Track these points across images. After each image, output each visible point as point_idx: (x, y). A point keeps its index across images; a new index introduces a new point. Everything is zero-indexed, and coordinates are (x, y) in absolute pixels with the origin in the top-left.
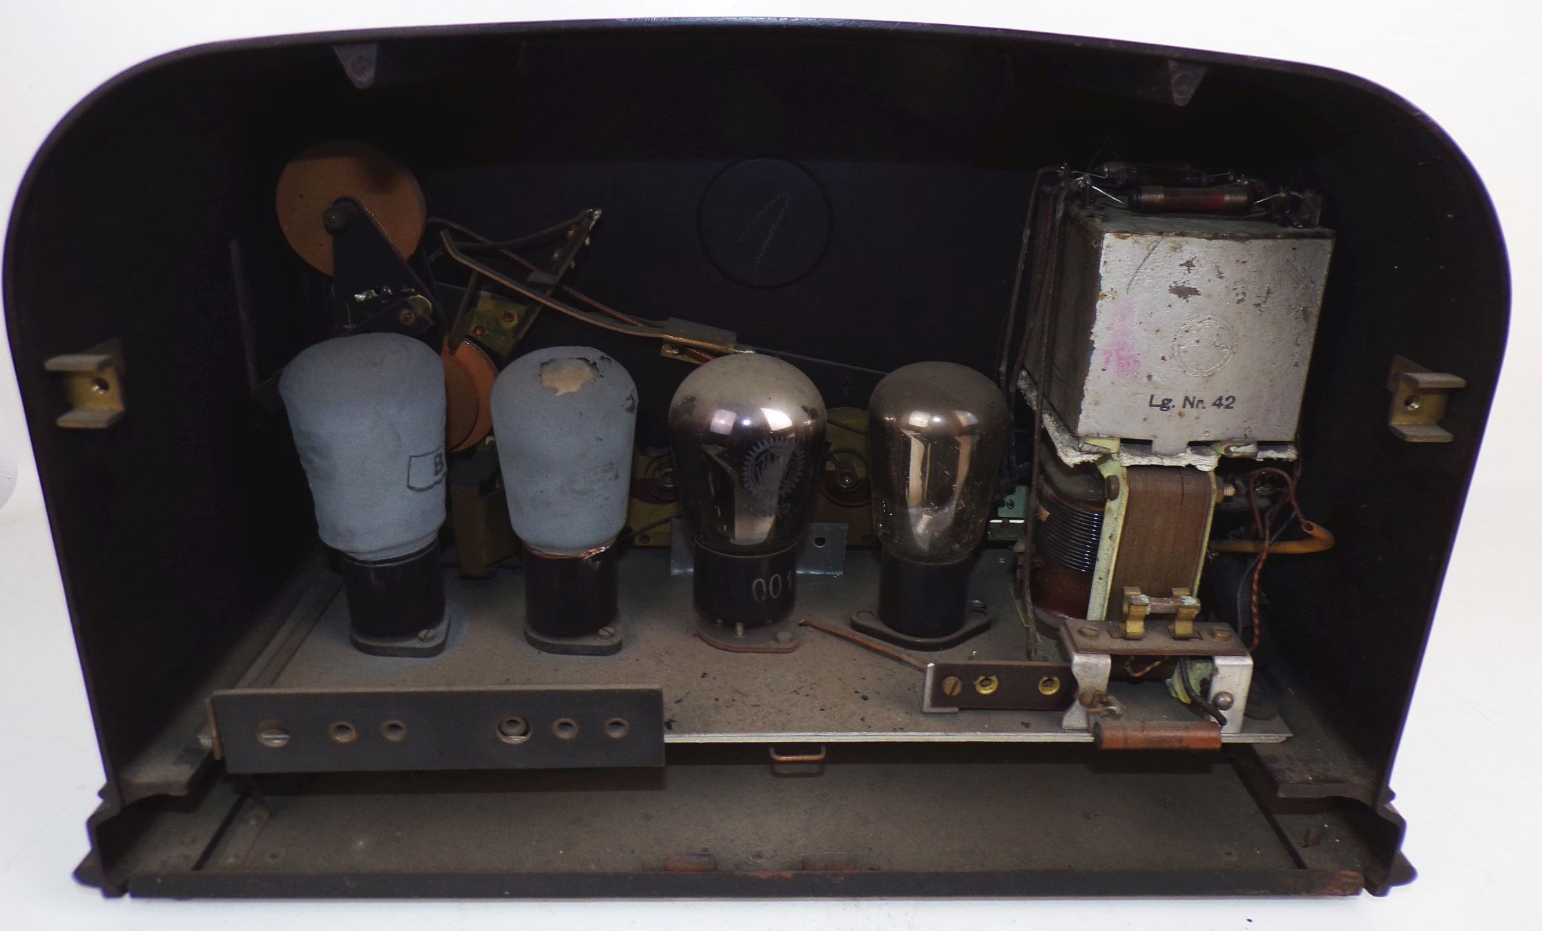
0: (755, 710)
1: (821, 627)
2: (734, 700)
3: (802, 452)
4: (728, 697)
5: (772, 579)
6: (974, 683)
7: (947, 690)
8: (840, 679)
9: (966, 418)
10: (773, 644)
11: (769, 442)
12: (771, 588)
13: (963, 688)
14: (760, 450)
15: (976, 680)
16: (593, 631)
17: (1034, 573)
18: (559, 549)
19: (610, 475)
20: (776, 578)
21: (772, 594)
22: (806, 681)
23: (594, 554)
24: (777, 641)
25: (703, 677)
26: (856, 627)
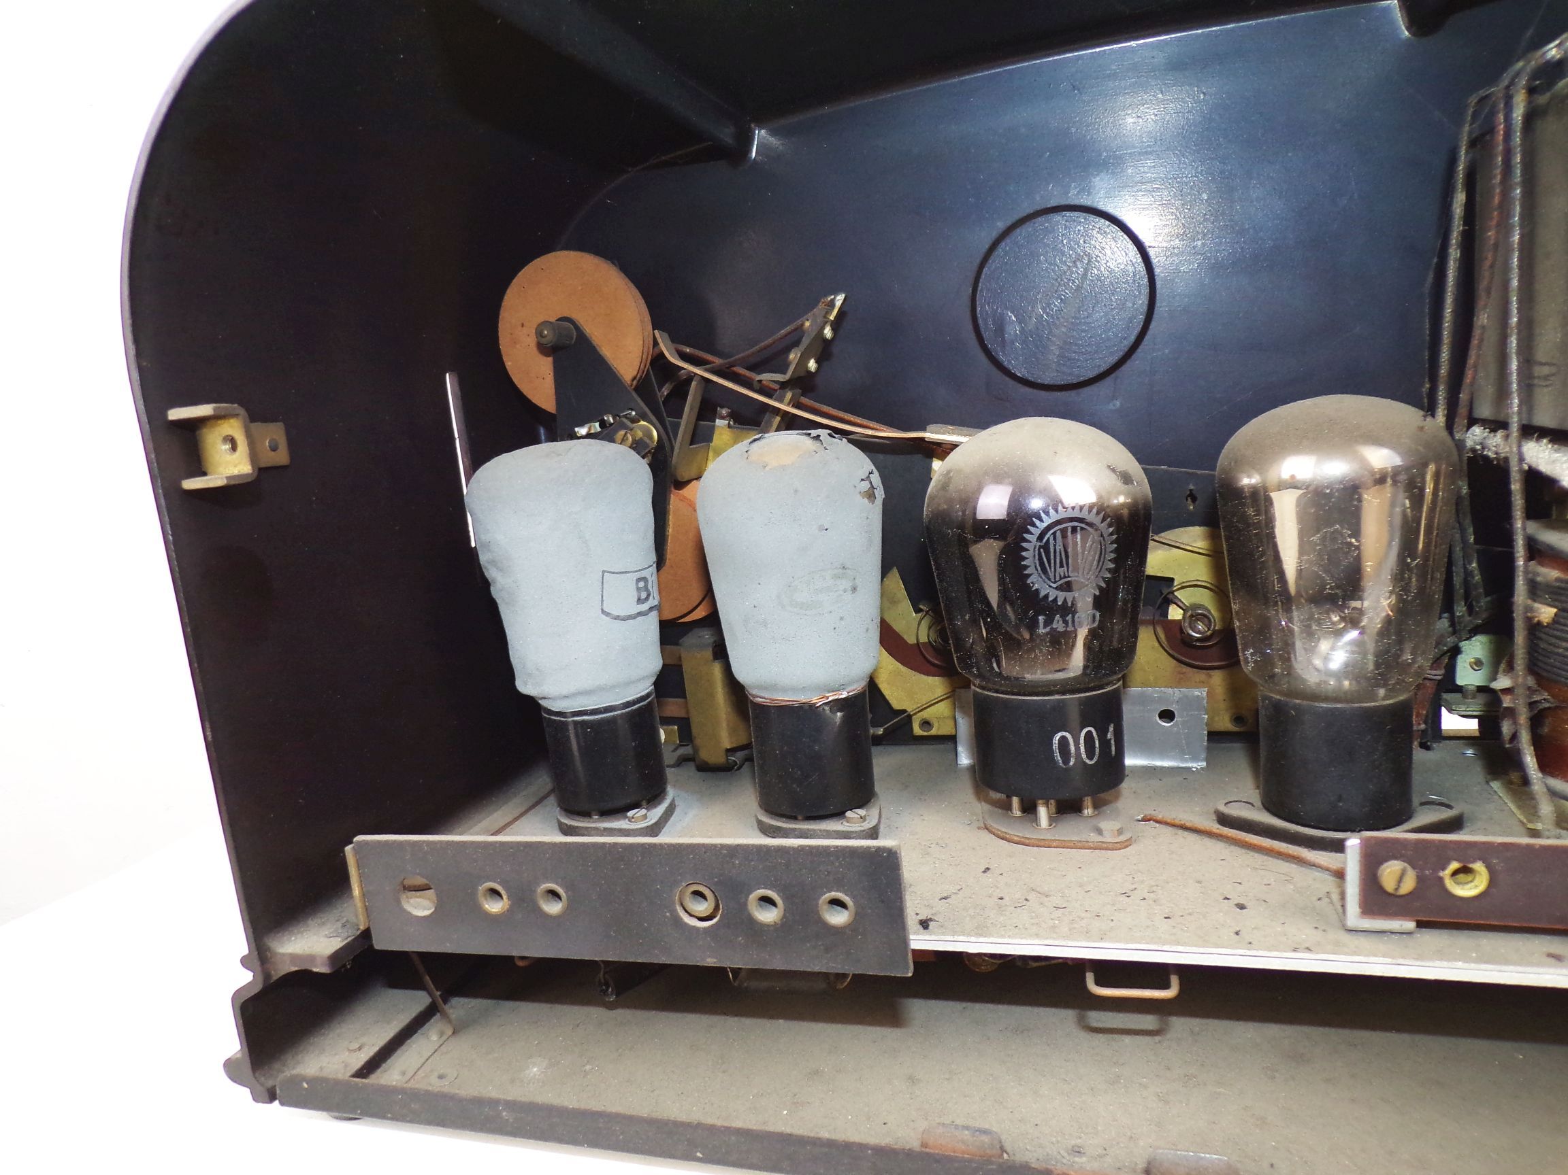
0: (1060, 912)
1: (1169, 821)
2: (1026, 900)
3: (1111, 529)
4: (1017, 896)
5: (1083, 735)
6: (1441, 874)
7: (1389, 883)
8: (1199, 882)
9: (1381, 458)
10: (1094, 837)
11: (1057, 511)
12: (1082, 749)
13: (1420, 879)
14: (1045, 525)
15: (1444, 869)
16: (839, 814)
17: (1536, 721)
18: (784, 690)
19: (846, 584)
20: (1089, 733)
21: (1084, 756)
22: (1143, 882)
23: (830, 699)
24: (1099, 831)
25: (984, 872)
26: (1224, 820)
